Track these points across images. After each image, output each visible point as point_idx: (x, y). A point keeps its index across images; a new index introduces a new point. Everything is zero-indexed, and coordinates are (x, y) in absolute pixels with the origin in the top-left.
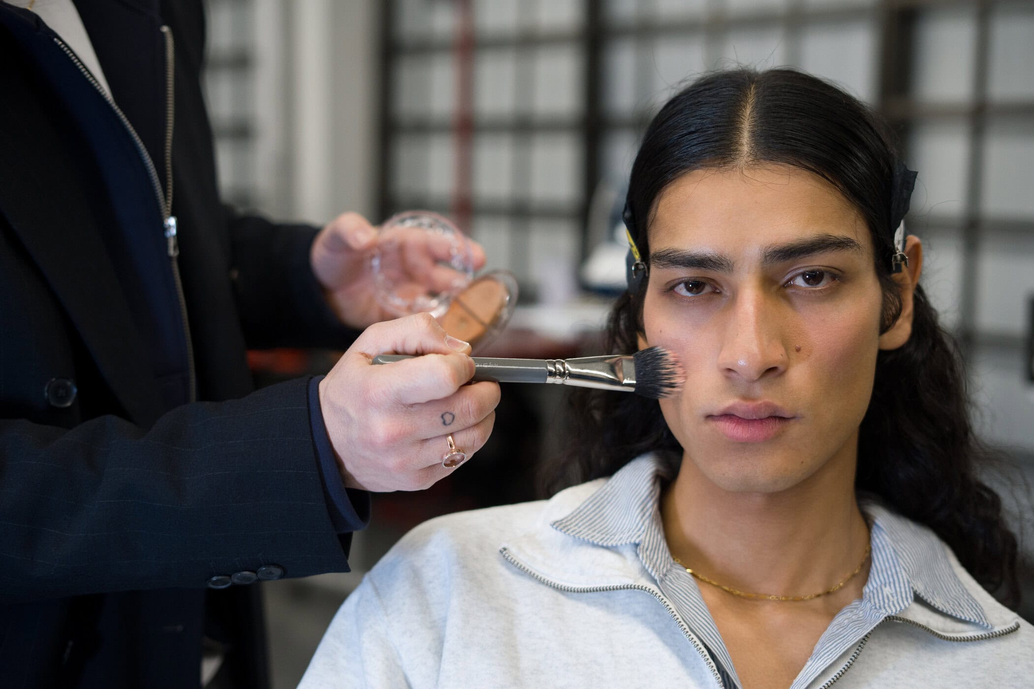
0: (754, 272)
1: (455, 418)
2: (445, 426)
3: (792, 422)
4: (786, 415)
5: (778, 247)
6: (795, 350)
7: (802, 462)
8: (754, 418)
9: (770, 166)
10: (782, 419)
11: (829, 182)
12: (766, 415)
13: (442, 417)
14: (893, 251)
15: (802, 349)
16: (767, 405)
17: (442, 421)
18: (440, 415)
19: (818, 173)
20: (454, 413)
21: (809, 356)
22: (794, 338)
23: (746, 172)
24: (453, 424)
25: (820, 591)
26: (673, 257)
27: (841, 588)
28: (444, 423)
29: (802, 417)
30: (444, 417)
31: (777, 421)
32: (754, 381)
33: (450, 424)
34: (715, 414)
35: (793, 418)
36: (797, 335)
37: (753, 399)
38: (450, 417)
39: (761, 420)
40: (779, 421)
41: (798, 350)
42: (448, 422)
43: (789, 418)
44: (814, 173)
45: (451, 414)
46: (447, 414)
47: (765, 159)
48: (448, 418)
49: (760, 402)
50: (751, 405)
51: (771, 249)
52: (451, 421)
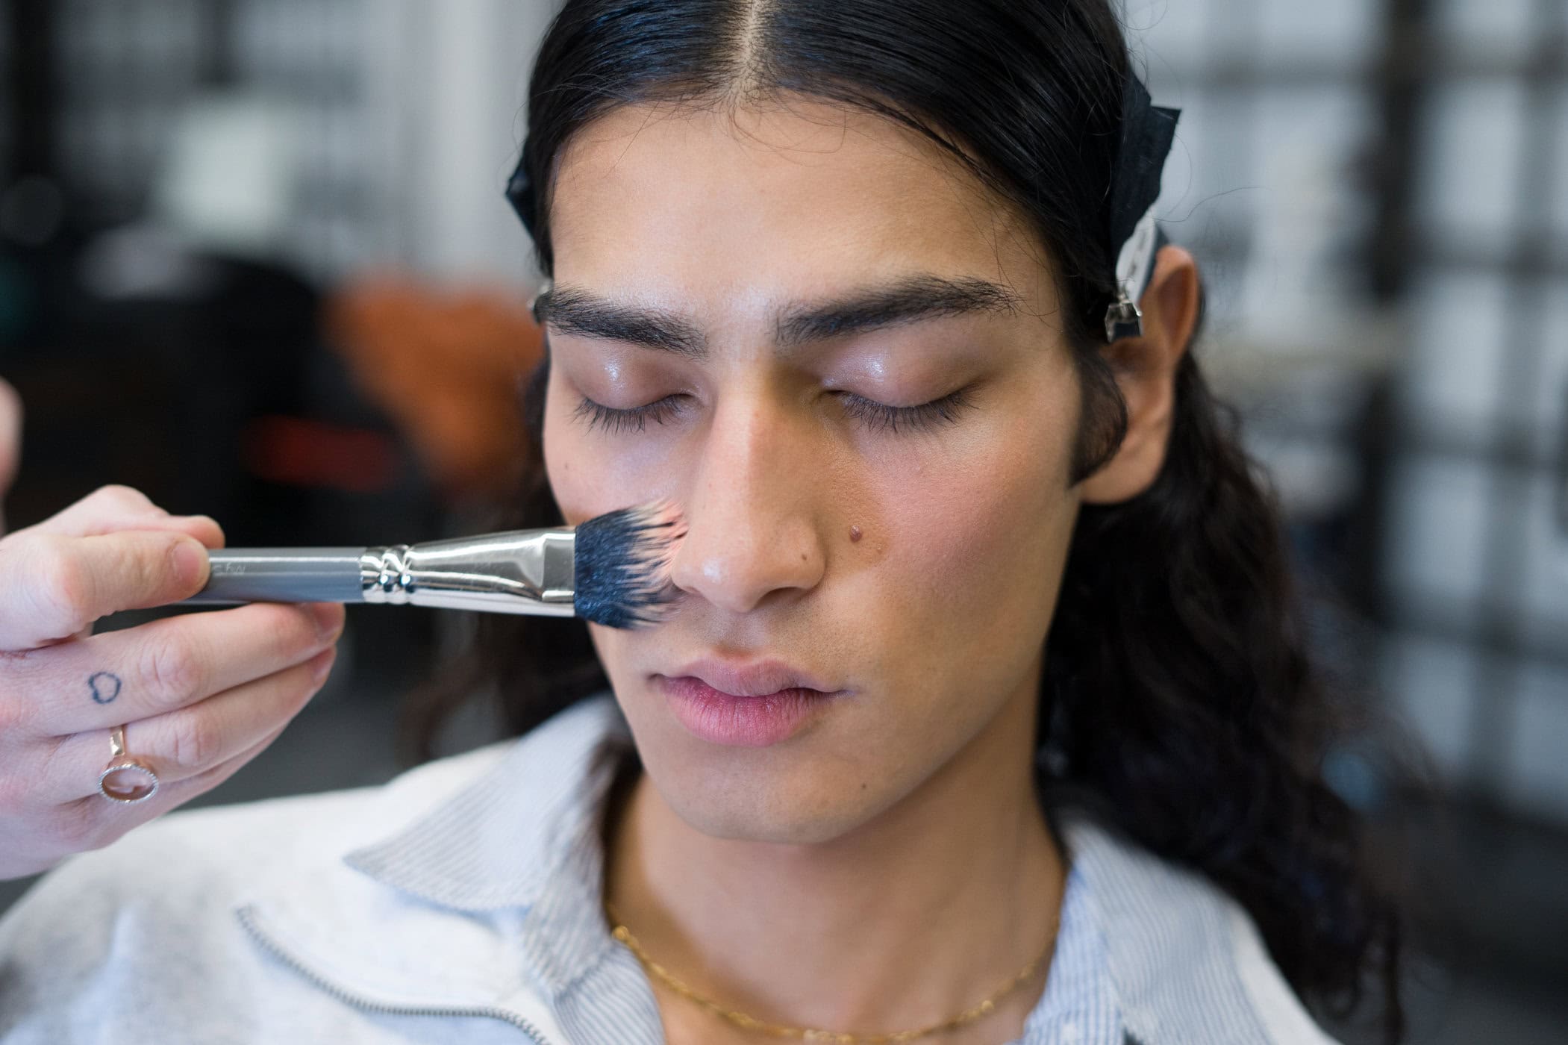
0: (753, 358)
1: (123, 686)
2: (99, 706)
3: (837, 701)
4: (822, 685)
5: (807, 309)
6: (848, 538)
7: (864, 786)
8: (746, 694)
9: (798, 103)
10: (811, 693)
11: (938, 146)
12: (773, 688)
13: (91, 682)
14: (1111, 291)
15: (864, 535)
16: (773, 669)
17: (90, 692)
18: (86, 677)
19: (912, 124)
20: (119, 675)
21: (880, 552)
22: (849, 510)
23: (741, 117)
24: (118, 698)
25: (934, 1020)
26: (578, 312)
27: (985, 1015)
28: (96, 696)
29: (860, 691)
30: (96, 683)
31: (802, 699)
32: (746, 614)
33: (110, 700)
34: (666, 672)
35: (841, 691)
36: (855, 502)
37: (741, 653)
38: (112, 684)
39: (762, 699)
40: (807, 698)
41: (856, 538)
42: (105, 694)
43: (832, 693)
44: (902, 125)
45: (112, 676)
46: (102, 677)
47: (788, 87)
48: (105, 686)
49: (755, 661)
50: (736, 667)
51: (792, 311)
52: (112, 694)
